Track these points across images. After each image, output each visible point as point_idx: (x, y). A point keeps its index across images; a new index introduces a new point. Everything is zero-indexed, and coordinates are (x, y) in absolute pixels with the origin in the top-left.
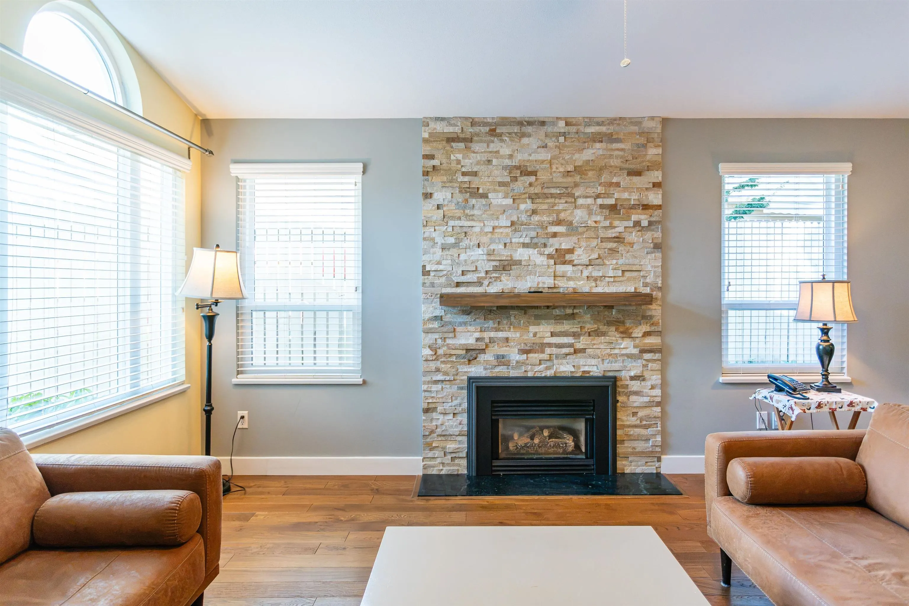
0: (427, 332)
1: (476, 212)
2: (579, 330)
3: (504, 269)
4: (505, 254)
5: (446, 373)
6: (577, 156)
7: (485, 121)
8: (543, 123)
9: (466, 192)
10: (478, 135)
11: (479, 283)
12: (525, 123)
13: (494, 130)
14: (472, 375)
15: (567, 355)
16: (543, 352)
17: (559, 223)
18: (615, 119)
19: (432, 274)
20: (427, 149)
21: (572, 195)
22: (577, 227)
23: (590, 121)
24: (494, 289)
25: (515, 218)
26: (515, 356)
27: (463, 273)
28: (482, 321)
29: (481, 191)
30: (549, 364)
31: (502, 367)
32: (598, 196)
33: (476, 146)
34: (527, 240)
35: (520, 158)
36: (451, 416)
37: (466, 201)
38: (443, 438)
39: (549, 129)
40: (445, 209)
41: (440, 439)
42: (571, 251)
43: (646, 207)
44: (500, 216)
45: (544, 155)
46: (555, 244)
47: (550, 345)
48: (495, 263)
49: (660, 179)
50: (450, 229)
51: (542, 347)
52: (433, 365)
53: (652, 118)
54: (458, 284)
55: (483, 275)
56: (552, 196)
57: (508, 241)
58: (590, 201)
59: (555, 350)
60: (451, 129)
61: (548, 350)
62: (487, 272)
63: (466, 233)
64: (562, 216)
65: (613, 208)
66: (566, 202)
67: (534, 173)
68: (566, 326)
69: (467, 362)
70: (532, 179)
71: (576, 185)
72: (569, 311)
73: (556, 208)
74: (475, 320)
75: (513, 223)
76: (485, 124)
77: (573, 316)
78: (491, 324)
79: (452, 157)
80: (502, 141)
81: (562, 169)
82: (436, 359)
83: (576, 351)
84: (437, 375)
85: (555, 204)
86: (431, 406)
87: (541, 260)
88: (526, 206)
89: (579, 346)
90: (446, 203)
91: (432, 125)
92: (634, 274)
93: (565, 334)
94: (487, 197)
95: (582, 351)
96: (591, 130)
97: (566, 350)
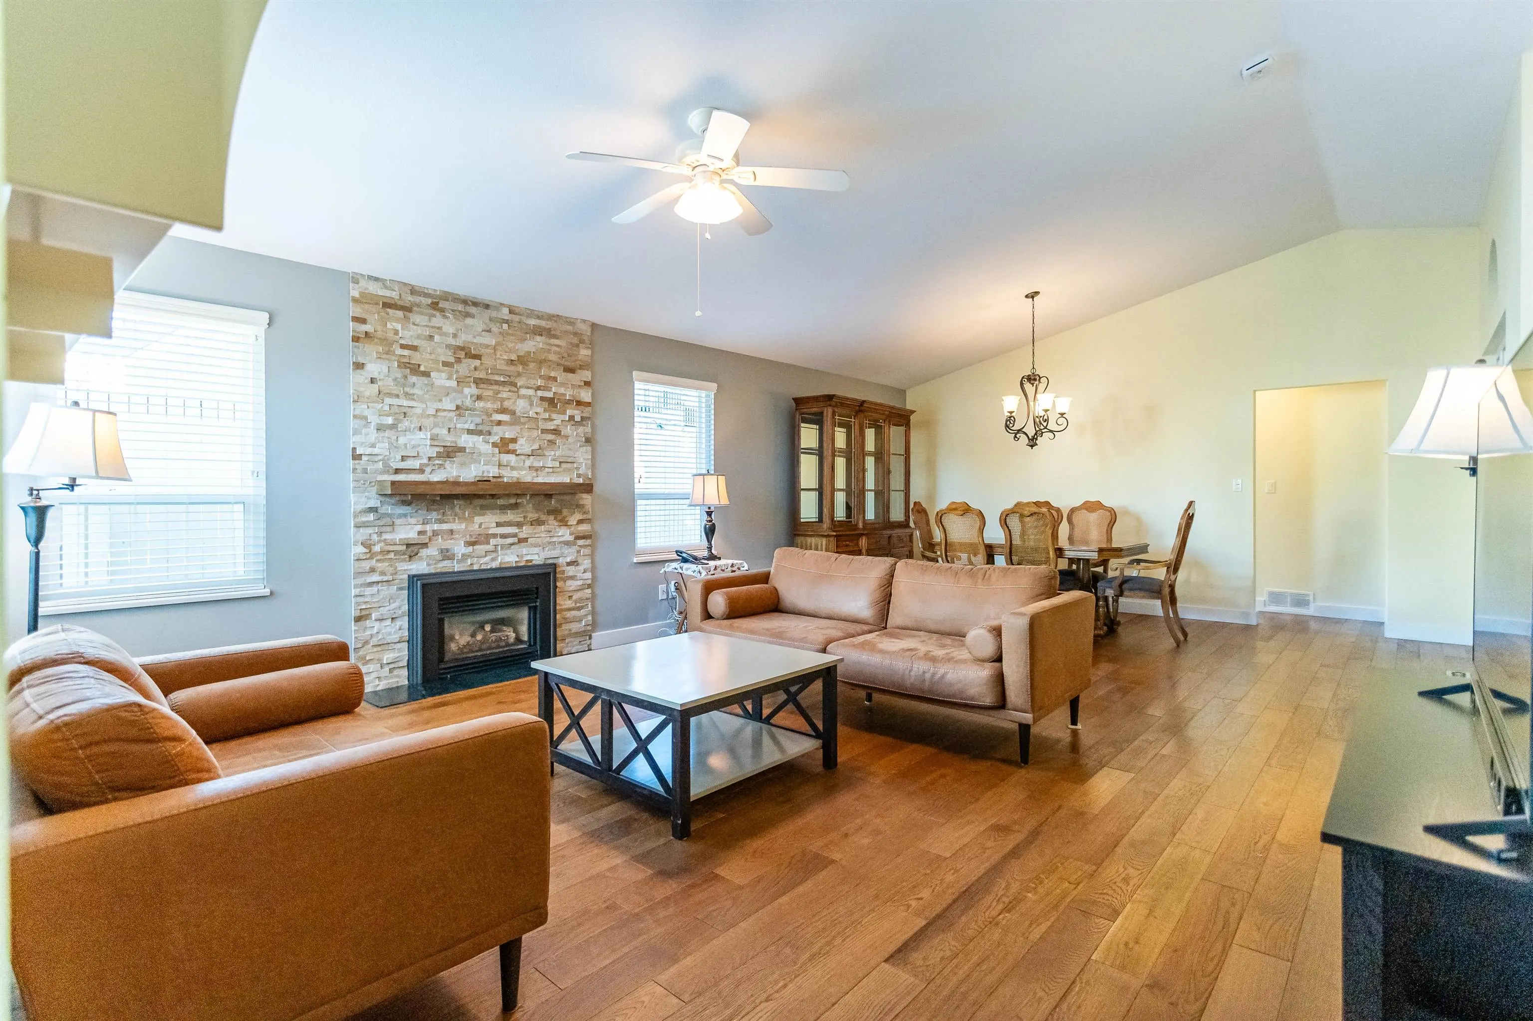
0: (360, 526)
1: (417, 391)
2: (522, 519)
3: (448, 456)
4: (449, 440)
5: (383, 573)
6: (519, 346)
7: (426, 291)
8: (487, 306)
9: (406, 367)
10: (418, 305)
11: (421, 471)
12: (470, 303)
13: (437, 303)
14: (414, 572)
15: (513, 544)
16: (488, 543)
17: (503, 411)
18: (553, 316)
19: (364, 458)
20: (358, 311)
21: (515, 385)
22: (519, 417)
23: (532, 314)
24: (435, 478)
25: (459, 402)
26: (460, 549)
27: (403, 458)
28: (425, 512)
29: (422, 368)
30: (494, 555)
31: (446, 562)
32: (538, 388)
33: (416, 318)
34: (472, 427)
35: (463, 339)
36: (388, 622)
37: (405, 377)
38: (379, 649)
39: (494, 314)
40: (380, 383)
41: (375, 650)
42: (514, 440)
43: (579, 403)
44: (444, 399)
45: (489, 340)
46: (499, 432)
47: (495, 536)
48: (438, 449)
49: (590, 378)
50: (387, 408)
51: (487, 538)
52: (366, 565)
53: (584, 321)
55: (425, 461)
56: (497, 383)
57: (452, 426)
58: (531, 392)
59: (500, 541)
60: (387, 293)
61: (493, 541)
62: (430, 459)
63: (405, 413)
64: (506, 404)
65: (551, 402)
66: (510, 391)
67: (477, 357)
68: (510, 516)
69: (408, 559)
70: (477, 363)
71: (519, 375)
72: (513, 501)
73: (500, 396)
74: (416, 512)
75: (458, 407)
76: (426, 295)
77: (515, 506)
78: (434, 515)
79: (389, 326)
80: (445, 317)
81: (505, 357)
82: (371, 558)
83: (521, 541)
84: (374, 576)
85: (499, 392)
86: (364, 613)
87: (486, 448)
88: (470, 390)
89: (522, 535)
90: (382, 377)
91: (363, 283)
92: (569, 465)
93: (509, 524)
94: (429, 376)
95: (525, 540)
96: (532, 322)
97: (510, 540)
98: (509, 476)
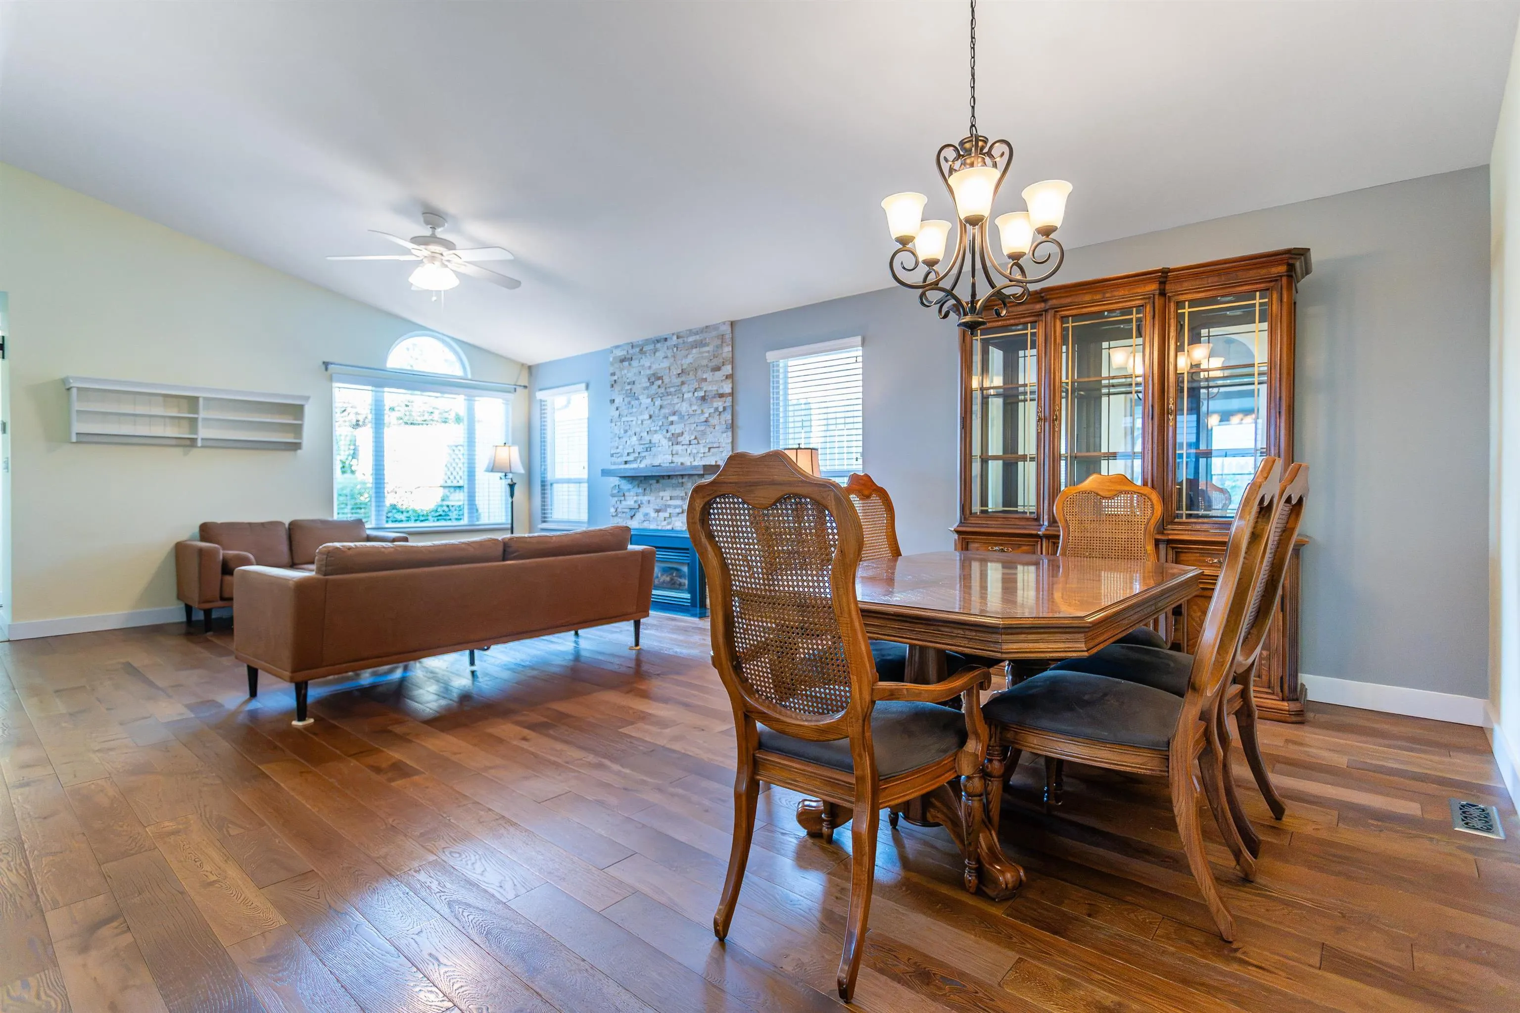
0: (613, 496)
1: (634, 410)
3: (647, 451)
4: (647, 439)
6: (683, 361)
7: (638, 343)
8: (665, 339)
9: (630, 396)
10: (635, 354)
11: (636, 461)
12: (657, 341)
13: (642, 349)
15: (679, 513)
16: (666, 511)
17: (674, 414)
18: (703, 329)
19: (615, 456)
20: (611, 370)
23: (691, 332)
24: (642, 465)
25: (652, 413)
26: (653, 515)
27: (628, 454)
28: (636, 488)
29: (636, 395)
30: (669, 520)
31: (648, 522)
32: (696, 390)
33: (634, 363)
34: (658, 428)
35: (654, 367)
37: (630, 402)
39: (670, 343)
40: (620, 409)
42: (681, 434)
43: (721, 396)
44: (645, 412)
45: (666, 364)
47: (670, 506)
48: (642, 446)
49: (730, 372)
50: (622, 424)
51: (666, 507)
52: (615, 520)
53: (724, 323)
54: (626, 462)
55: (637, 455)
57: (649, 429)
58: (690, 395)
59: (673, 510)
60: (623, 353)
61: (669, 510)
62: (639, 453)
63: (629, 425)
64: (676, 408)
65: (703, 399)
66: (678, 397)
67: (661, 378)
68: (679, 492)
70: (660, 382)
71: (683, 383)
72: (680, 480)
74: (633, 488)
75: (651, 417)
76: (638, 346)
77: (681, 484)
78: (640, 490)
79: (623, 373)
80: (646, 356)
81: (675, 373)
85: (672, 400)
88: (658, 402)
90: (620, 405)
91: (614, 351)
92: (716, 450)
94: (638, 399)
96: (691, 339)
97: (678, 510)
98: (678, 460)
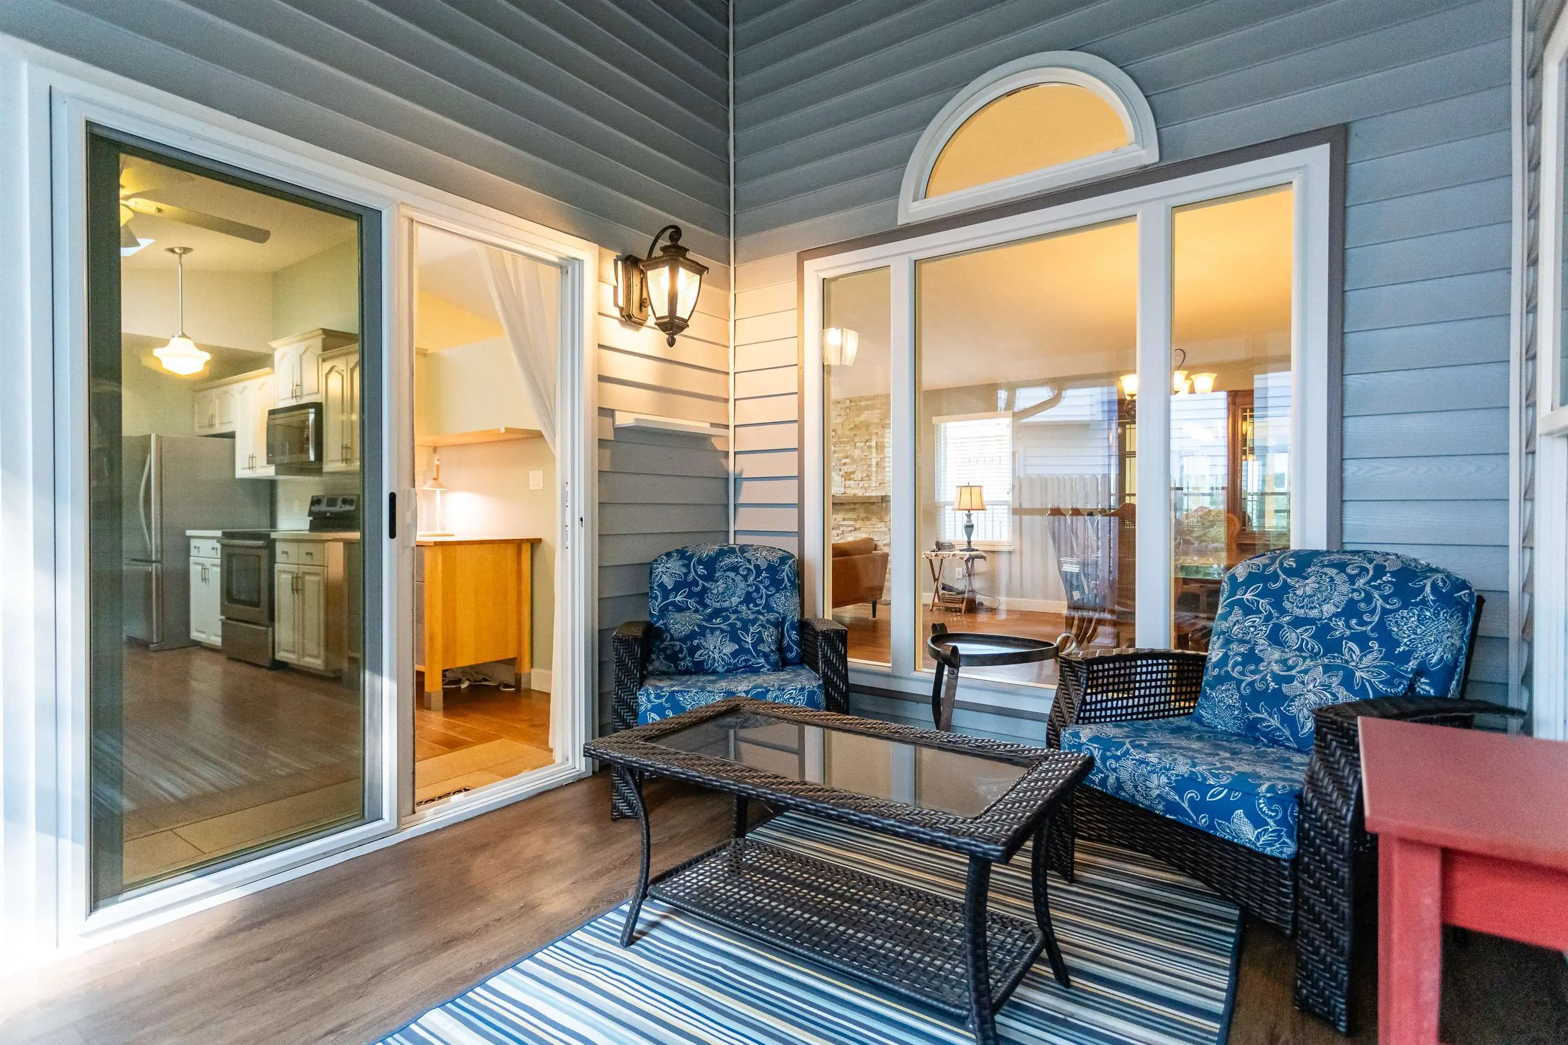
2: (857, 517)
6: (856, 419)
15: (852, 531)
17: (847, 457)
22: (856, 459)
23: (862, 399)
30: (841, 536)
32: (867, 441)
39: (843, 405)
42: (853, 473)
45: (840, 420)
46: (845, 469)
47: (843, 525)
56: (843, 442)
58: (862, 444)
61: (842, 529)
64: (849, 453)
66: (850, 446)
67: (835, 430)
68: (851, 515)
71: (855, 435)
72: (852, 507)
73: (845, 449)
77: (854, 509)
81: (848, 427)
83: (856, 529)
87: (838, 478)
89: (857, 526)
93: (849, 519)
95: (859, 529)
96: (863, 404)
97: (850, 529)
98: (850, 492)
